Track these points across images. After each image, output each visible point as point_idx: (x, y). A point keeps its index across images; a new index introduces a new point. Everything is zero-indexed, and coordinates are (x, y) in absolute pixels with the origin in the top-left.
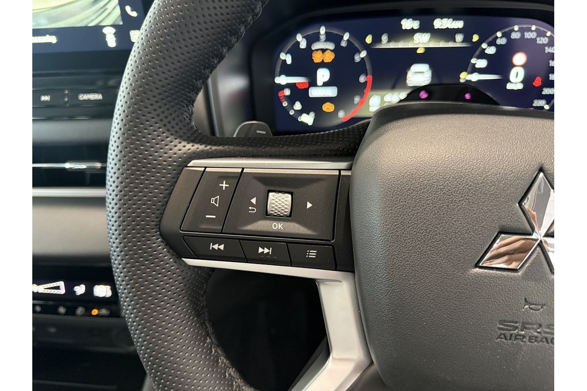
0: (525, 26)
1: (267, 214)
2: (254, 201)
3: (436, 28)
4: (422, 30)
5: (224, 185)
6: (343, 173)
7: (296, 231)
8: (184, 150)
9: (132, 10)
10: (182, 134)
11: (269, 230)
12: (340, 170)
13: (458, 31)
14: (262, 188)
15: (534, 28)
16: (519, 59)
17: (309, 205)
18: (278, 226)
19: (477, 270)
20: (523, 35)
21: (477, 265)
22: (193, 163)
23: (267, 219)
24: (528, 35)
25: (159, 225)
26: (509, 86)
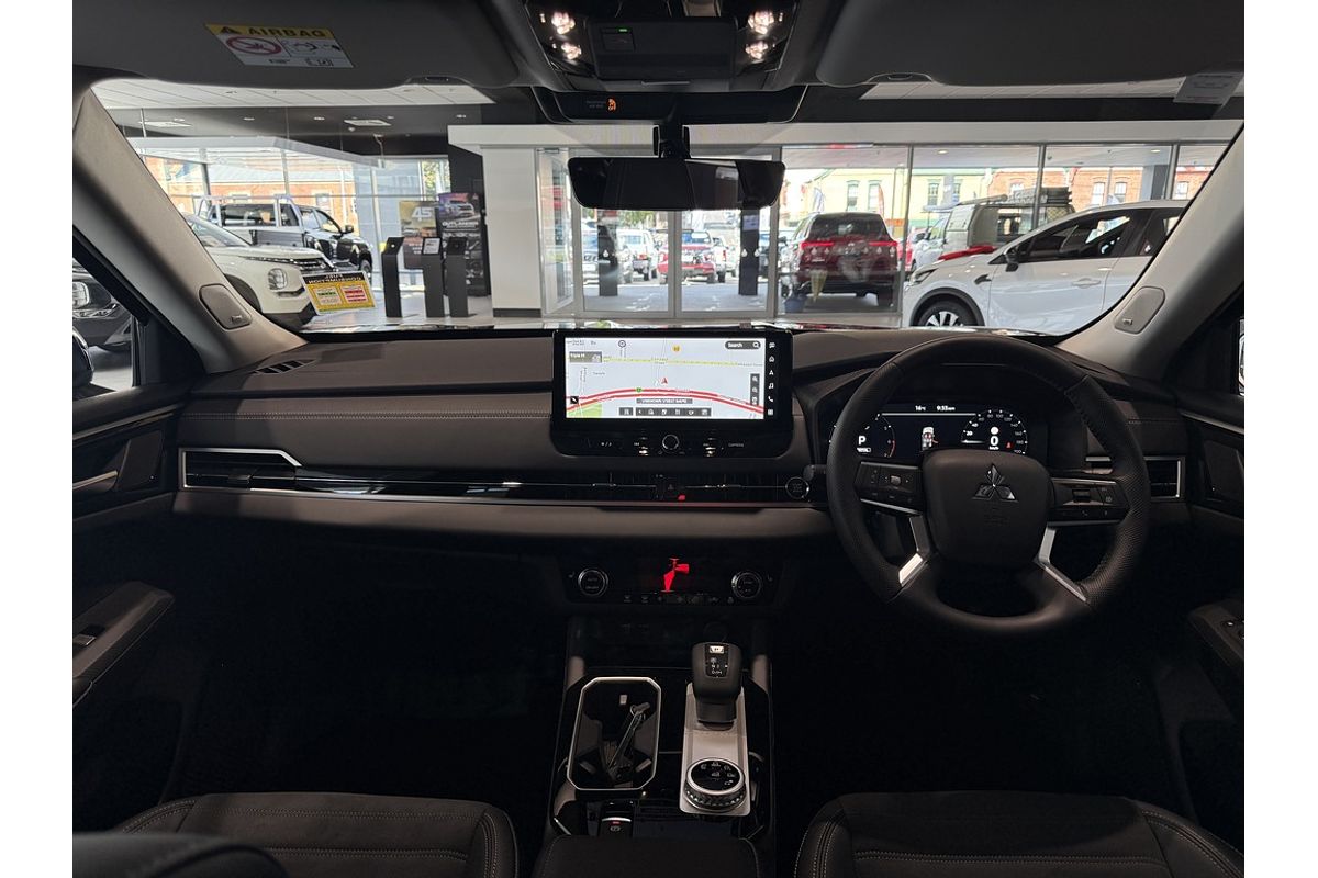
0: (995, 410)
1: (891, 483)
5: (876, 472)
9: (771, 399)
11: (893, 489)
14: (889, 473)
15: (1001, 411)
16: (995, 430)
17: (907, 481)
18: (896, 488)
20: (995, 416)
22: (863, 463)
23: (892, 485)
24: (998, 416)
25: (853, 484)
26: (990, 448)
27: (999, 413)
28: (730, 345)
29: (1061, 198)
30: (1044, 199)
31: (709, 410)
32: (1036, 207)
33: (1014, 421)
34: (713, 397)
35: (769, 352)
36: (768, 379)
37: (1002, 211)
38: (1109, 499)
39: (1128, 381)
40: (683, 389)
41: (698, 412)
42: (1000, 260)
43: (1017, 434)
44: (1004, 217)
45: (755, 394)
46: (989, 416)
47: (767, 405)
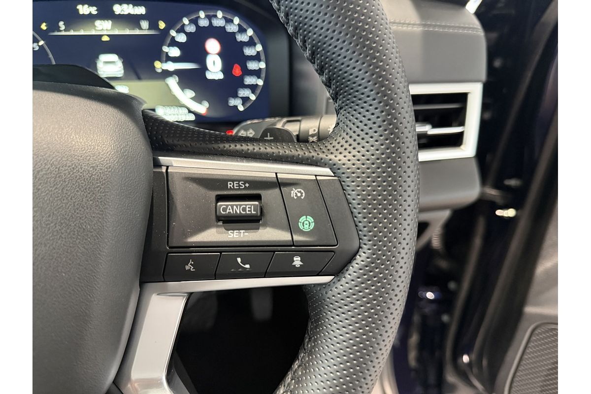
3: (117, 13)
4: (101, 16)
13: (141, 17)
16: (213, 46)
27: (216, 17)
33: (242, 31)
38: (307, 223)
43: (248, 51)
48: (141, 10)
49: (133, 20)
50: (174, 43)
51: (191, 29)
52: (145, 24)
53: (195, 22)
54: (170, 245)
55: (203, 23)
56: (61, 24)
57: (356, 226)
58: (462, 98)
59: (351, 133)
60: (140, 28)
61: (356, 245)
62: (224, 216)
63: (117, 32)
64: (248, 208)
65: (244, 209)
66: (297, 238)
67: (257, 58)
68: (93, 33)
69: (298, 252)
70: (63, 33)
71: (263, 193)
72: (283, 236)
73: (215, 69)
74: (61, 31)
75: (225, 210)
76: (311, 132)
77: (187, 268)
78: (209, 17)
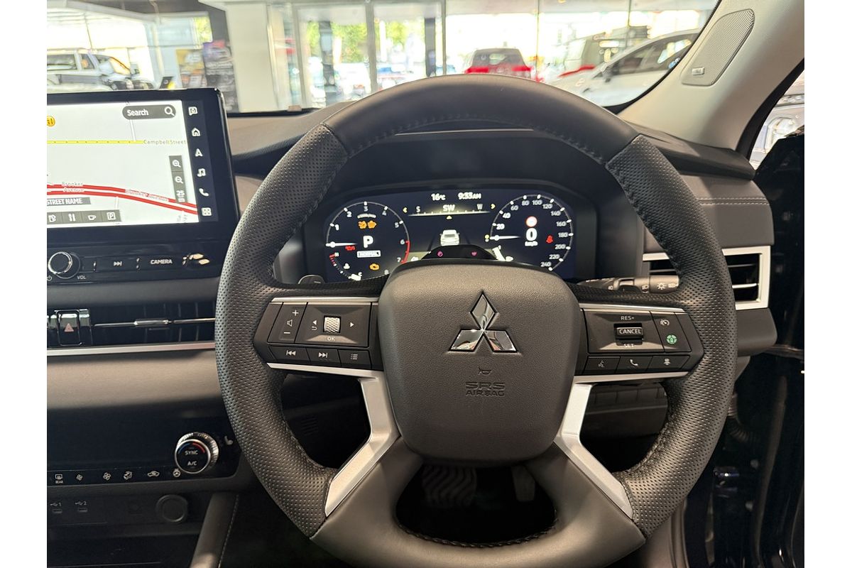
0: (532, 196)
1: (324, 331)
2: (315, 322)
3: (460, 199)
4: (448, 202)
5: (295, 313)
6: (373, 304)
7: (343, 342)
8: (269, 291)
9: (204, 192)
10: (266, 282)
11: (326, 341)
12: (371, 303)
13: (478, 201)
14: (321, 315)
15: (539, 197)
16: (532, 221)
17: (352, 325)
18: (331, 339)
19: (450, 352)
20: (531, 203)
21: (450, 350)
22: (275, 299)
23: (325, 334)
24: (535, 203)
25: (252, 340)
26: (527, 244)
27: (536, 199)
28: (131, 113)
29: (643, 32)
30: (632, 34)
31: (117, 212)
32: (625, 40)
33: (556, 208)
34: (119, 193)
35: (190, 122)
36: (196, 164)
37: (604, 44)
38: (672, 339)
39: (698, 152)
40: (71, 183)
41: (101, 215)
42: (600, 75)
43: (560, 224)
44: (605, 49)
45: (179, 187)
46: (524, 203)
47: (201, 202)
48: (479, 196)
49: (471, 204)
50: (501, 220)
51: (515, 208)
52: (480, 206)
53: (518, 203)
54: (591, 351)
55: (525, 203)
56: (418, 208)
57: (702, 341)
58: (755, 258)
59: (691, 286)
60: (477, 210)
61: (702, 353)
62: (622, 336)
63: (458, 213)
64: (637, 330)
65: (634, 331)
66: (666, 347)
67: (566, 229)
68: (440, 213)
69: (667, 356)
70: (418, 215)
71: (643, 323)
72: (659, 347)
73: (531, 238)
74: (417, 213)
75: (622, 332)
76: (644, 288)
77: (599, 365)
78: (530, 199)
